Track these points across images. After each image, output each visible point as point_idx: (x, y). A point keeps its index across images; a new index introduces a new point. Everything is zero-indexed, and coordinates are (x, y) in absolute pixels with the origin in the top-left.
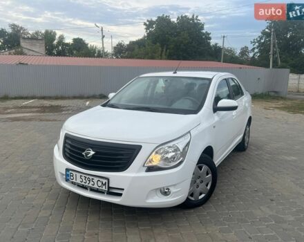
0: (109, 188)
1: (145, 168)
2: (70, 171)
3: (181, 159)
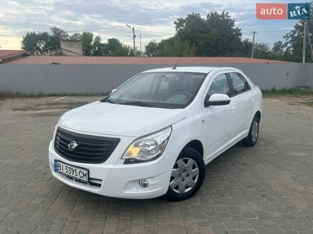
0: (89, 178)
2: (58, 163)
3: (160, 152)
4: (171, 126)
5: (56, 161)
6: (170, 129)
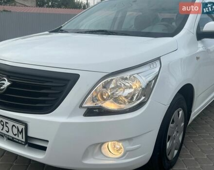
0: (27, 137)
1: (84, 110)
3: (143, 98)
4: (159, 59)
6: (158, 63)
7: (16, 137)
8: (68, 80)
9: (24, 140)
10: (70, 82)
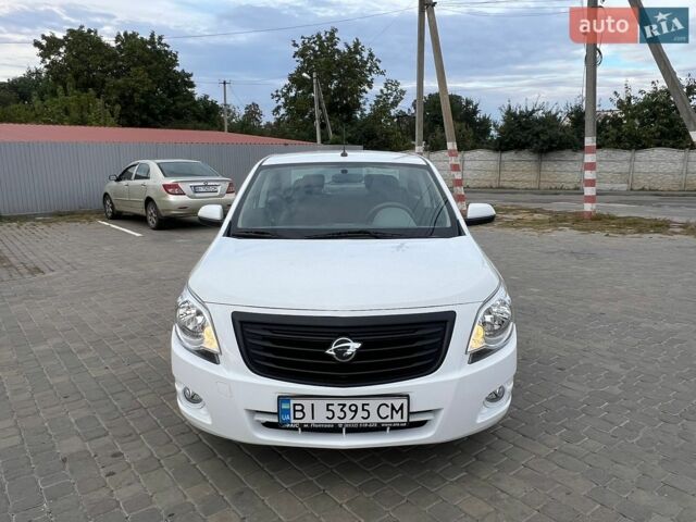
1: (468, 358)
2: (293, 402)
5: (282, 399)
7: (389, 420)
8: (445, 322)
9: (405, 420)
10: (448, 325)
